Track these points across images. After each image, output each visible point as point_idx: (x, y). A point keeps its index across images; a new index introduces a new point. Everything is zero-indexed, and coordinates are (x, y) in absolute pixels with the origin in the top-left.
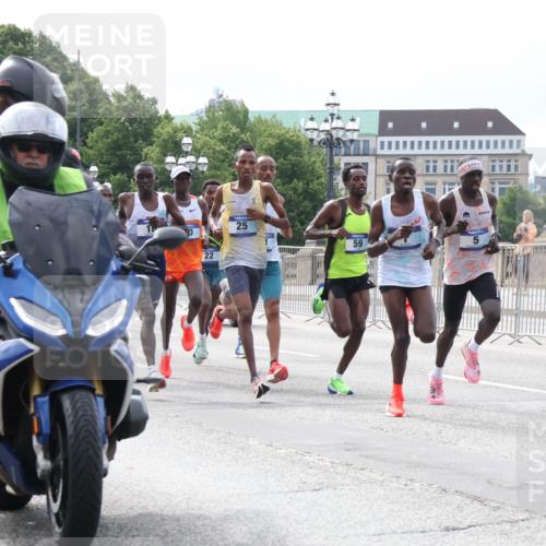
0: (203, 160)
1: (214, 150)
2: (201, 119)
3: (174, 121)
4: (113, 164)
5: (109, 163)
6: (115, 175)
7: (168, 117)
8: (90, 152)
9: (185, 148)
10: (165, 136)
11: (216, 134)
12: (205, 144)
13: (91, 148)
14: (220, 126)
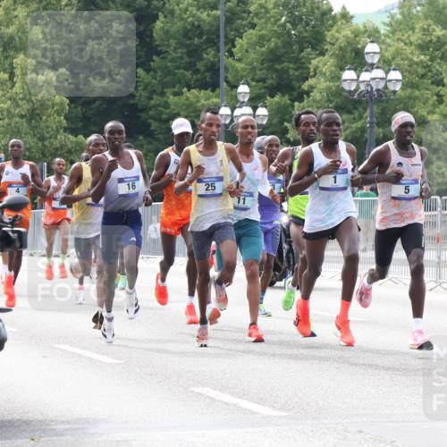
0: (395, 75)
1: (411, 60)
2: (392, 17)
3: (354, 21)
4: (269, 82)
5: (264, 80)
6: (272, 97)
7: (346, 16)
8: (239, 66)
9: (369, 59)
10: (342, 42)
11: (413, 39)
12: (398, 53)
13: (240, 60)
14: (418, 26)
